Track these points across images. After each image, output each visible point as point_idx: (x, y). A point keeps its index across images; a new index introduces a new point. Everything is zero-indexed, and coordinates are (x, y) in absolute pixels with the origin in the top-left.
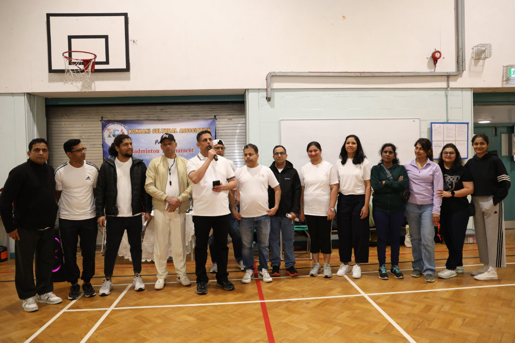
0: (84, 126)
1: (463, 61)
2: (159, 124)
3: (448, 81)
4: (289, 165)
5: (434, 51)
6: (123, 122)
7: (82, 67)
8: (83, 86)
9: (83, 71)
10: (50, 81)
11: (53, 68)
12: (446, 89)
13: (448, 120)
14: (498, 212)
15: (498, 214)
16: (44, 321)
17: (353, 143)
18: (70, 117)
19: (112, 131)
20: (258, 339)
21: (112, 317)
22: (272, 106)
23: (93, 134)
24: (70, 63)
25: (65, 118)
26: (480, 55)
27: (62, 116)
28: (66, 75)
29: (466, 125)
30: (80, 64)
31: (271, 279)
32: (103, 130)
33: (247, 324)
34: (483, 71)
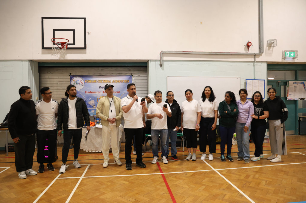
0: (59, 78)
1: (263, 48)
2: (101, 78)
3: (255, 58)
4: (175, 102)
5: (248, 42)
6: (81, 76)
7: (60, 46)
8: (61, 56)
9: (61, 49)
10: (43, 53)
11: (45, 46)
12: (254, 62)
13: (254, 78)
14: (283, 127)
15: (283, 128)
16: (48, 183)
17: (209, 91)
18: (52, 73)
19: (75, 81)
20: (164, 193)
21: (84, 181)
22: (163, 69)
23: (64, 82)
24: (54, 44)
25: (49, 73)
26: (271, 45)
27: (47, 72)
28: (53, 50)
29: (264, 81)
30: (60, 45)
31: (167, 162)
32: (71, 80)
33: (157, 185)
34: (272, 53)
